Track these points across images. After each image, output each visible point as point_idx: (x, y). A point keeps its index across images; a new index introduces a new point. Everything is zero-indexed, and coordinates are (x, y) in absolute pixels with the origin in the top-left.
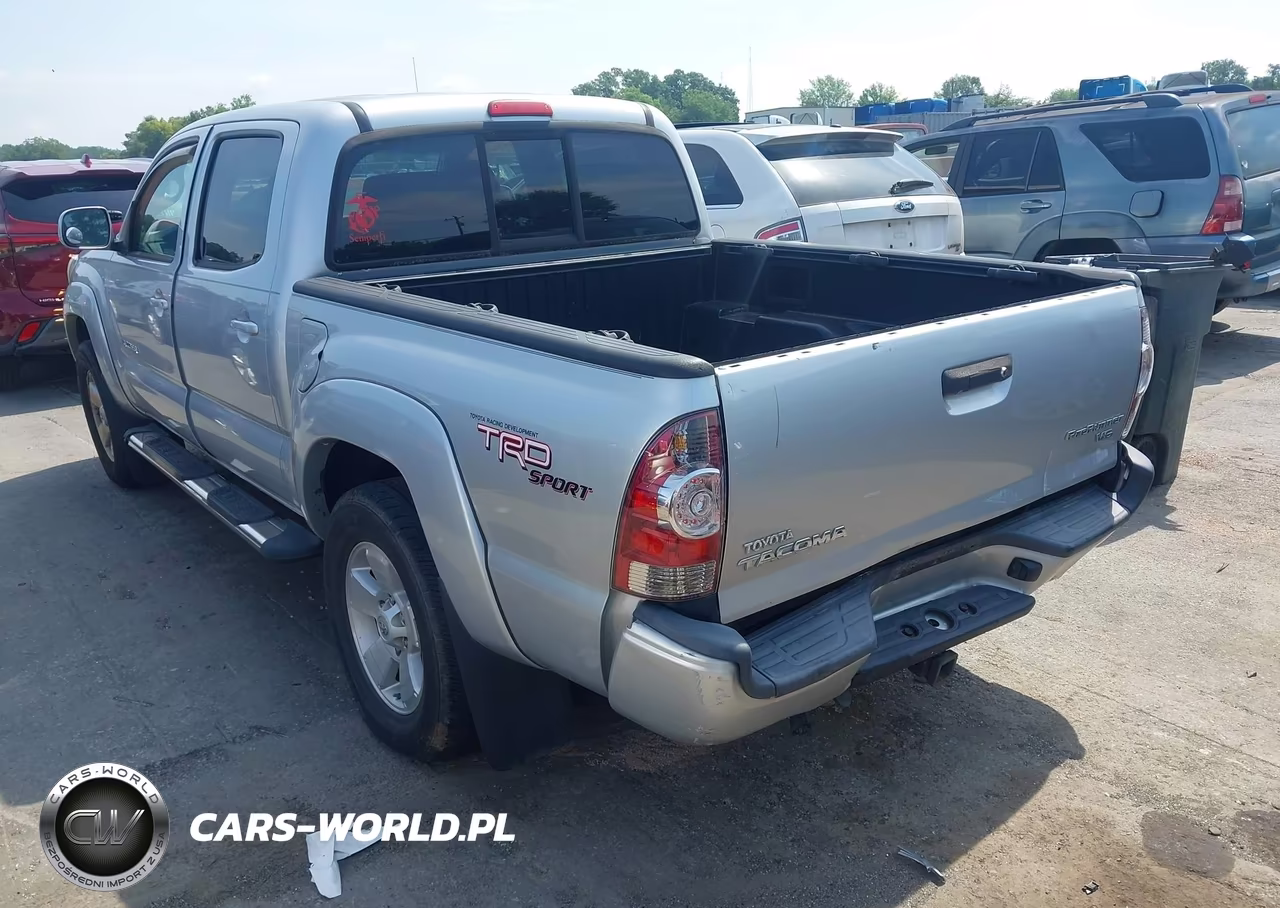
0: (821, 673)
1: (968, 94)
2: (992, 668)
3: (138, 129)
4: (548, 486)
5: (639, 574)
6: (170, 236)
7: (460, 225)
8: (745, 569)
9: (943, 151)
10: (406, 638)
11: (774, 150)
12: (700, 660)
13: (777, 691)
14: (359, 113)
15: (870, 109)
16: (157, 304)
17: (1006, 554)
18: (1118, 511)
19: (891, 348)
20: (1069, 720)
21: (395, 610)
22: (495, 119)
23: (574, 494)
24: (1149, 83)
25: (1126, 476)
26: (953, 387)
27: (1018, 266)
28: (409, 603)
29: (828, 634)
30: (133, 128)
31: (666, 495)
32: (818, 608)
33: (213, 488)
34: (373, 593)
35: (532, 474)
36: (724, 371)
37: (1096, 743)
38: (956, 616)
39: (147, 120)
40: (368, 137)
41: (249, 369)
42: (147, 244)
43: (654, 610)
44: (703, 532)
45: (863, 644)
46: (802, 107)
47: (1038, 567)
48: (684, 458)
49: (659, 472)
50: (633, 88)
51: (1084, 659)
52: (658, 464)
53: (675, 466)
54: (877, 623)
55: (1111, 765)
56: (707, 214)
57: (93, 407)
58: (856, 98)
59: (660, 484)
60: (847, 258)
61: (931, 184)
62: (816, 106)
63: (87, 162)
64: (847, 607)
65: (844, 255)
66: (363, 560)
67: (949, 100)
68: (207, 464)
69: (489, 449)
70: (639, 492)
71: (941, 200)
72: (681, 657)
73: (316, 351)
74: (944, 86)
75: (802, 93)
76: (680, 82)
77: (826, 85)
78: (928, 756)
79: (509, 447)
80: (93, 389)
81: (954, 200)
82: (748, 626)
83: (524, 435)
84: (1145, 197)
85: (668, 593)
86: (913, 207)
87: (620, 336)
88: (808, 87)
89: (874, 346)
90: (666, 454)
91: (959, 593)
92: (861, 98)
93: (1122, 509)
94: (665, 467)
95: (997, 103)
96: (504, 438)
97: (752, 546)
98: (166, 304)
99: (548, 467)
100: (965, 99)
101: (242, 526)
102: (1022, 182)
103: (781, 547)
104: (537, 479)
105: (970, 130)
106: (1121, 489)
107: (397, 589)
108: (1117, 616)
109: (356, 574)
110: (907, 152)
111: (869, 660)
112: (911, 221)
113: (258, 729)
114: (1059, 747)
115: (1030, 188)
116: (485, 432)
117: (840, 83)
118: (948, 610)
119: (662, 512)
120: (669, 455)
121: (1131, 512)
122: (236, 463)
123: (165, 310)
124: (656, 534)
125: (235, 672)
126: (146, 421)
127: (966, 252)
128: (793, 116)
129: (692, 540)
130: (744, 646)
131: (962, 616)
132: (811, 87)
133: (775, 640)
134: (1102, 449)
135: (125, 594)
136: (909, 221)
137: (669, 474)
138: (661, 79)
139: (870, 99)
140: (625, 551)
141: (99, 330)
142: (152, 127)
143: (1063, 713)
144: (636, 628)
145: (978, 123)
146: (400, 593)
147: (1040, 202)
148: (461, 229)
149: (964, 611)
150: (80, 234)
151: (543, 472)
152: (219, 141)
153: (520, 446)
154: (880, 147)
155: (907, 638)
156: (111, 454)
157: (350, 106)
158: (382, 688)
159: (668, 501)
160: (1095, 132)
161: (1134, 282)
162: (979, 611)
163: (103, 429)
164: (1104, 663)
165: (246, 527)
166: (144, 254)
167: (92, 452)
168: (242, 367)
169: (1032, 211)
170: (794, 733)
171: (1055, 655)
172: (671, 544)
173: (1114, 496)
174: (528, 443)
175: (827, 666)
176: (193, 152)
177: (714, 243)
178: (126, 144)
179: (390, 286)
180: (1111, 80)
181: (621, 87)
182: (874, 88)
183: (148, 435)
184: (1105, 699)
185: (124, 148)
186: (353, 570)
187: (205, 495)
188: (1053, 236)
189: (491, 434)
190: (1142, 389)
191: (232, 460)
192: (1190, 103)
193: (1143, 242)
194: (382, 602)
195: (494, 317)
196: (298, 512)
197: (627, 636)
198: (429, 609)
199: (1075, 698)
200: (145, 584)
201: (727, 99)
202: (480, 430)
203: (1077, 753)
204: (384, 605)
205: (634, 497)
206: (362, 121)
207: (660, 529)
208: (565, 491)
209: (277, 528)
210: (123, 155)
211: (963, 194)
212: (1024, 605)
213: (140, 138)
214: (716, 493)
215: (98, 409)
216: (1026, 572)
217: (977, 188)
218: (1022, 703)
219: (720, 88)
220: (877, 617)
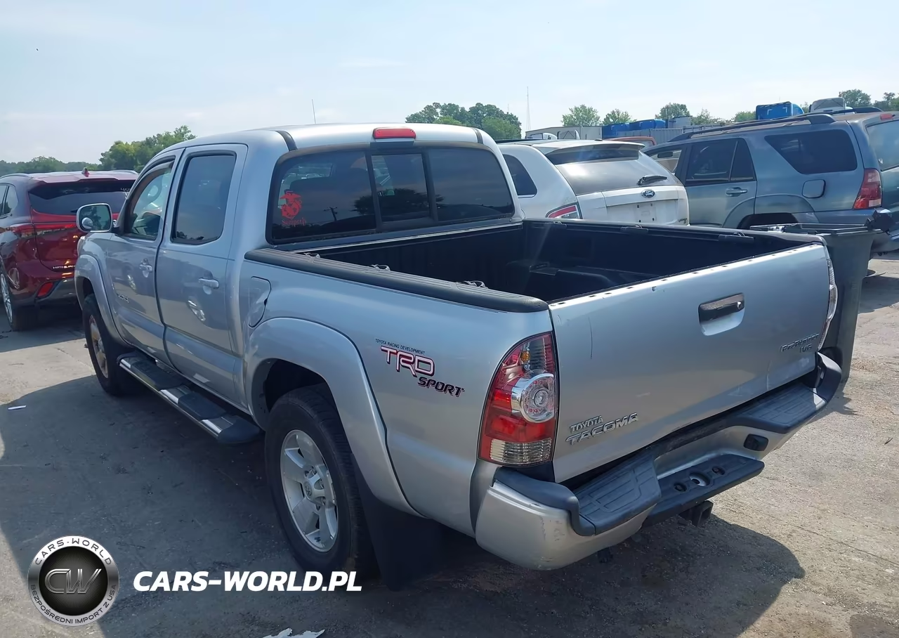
0: (625, 518)
1: (678, 116)
2: (732, 514)
3: (110, 150)
4: (432, 388)
5: (498, 448)
6: (153, 223)
7: (334, 214)
8: (571, 443)
9: (671, 155)
10: (324, 498)
11: (558, 157)
12: (542, 508)
13: (596, 530)
14: (289, 138)
15: (614, 126)
16: (144, 269)
17: (740, 432)
18: (818, 401)
19: (664, 289)
20: (792, 550)
21: (316, 477)
22: (378, 141)
23: (450, 393)
24: (804, 106)
25: (822, 376)
26: (706, 316)
27: (740, 233)
28: (328, 472)
29: (628, 490)
30: (107, 149)
31: (517, 393)
32: (619, 472)
33: (181, 395)
34: (301, 466)
35: (420, 380)
36: (555, 307)
37: (812, 566)
38: (711, 476)
39: (117, 143)
40: (294, 153)
41: (201, 311)
42: (135, 228)
43: (509, 474)
44: (543, 418)
45: (653, 496)
46: (565, 127)
47: (766, 440)
48: (527, 367)
49: (511, 377)
50: (448, 116)
51: (797, 507)
52: (510, 372)
53: (522, 372)
54: (659, 480)
55: (824, 582)
56: (518, 201)
57: (93, 341)
58: (602, 119)
59: (513, 384)
60: (619, 230)
61: (666, 178)
62: (574, 126)
63: (86, 173)
64: (639, 471)
65: (617, 228)
66: (294, 442)
67: (667, 120)
68: (176, 378)
69: (389, 363)
70: (498, 390)
71: (672, 189)
72: (530, 507)
73: (262, 300)
74: (662, 111)
75: (564, 117)
76: (480, 112)
77: (581, 111)
78: (693, 577)
79: (403, 361)
80: (94, 328)
81: (682, 188)
82: (574, 484)
83: (414, 353)
84: (812, 185)
85: (517, 461)
86: (654, 193)
87: (478, 285)
88: (569, 113)
89: (653, 289)
90: (516, 364)
91: (712, 460)
92: (605, 119)
93: (821, 399)
94: (516, 373)
95: (700, 123)
96: (400, 355)
97: (575, 428)
98: (151, 268)
99: (432, 375)
100: (677, 119)
101: (204, 421)
102: (726, 176)
103: (593, 428)
104: (423, 383)
105: (688, 141)
106: (818, 387)
107: (318, 464)
108: (817, 476)
109: (288, 452)
110: (647, 157)
111: (654, 509)
112: (653, 203)
113: (220, 564)
114: (786, 569)
115: (733, 179)
116: (387, 351)
117: (590, 110)
118: (705, 472)
119: (514, 404)
120: (519, 365)
121: (827, 401)
122: (197, 376)
123: (151, 272)
124: (510, 419)
125: (200, 524)
126: (132, 349)
127: (691, 224)
128: (561, 134)
129: (535, 423)
130: (574, 498)
131: (715, 476)
132: (570, 113)
133: (591, 495)
134: (805, 358)
135: (120, 470)
136: (651, 204)
137: (519, 378)
138: (467, 110)
139: (611, 120)
140: (488, 432)
141: (101, 288)
142: (120, 149)
143: (786, 545)
144: (497, 487)
145: (695, 136)
146: (320, 465)
147: (740, 189)
148: (334, 216)
149: (716, 472)
150: (91, 222)
151: (429, 378)
152: (190, 158)
153: (412, 361)
154: (630, 153)
155: (679, 493)
156: (105, 373)
157: (282, 133)
158: (306, 534)
159: (518, 396)
160: (775, 141)
161: (821, 242)
162: (727, 472)
163: (101, 356)
164: (811, 509)
165: (206, 421)
166: (136, 235)
167: (91, 371)
168: (196, 309)
169: (734, 195)
170: (601, 562)
171: (776, 504)
172: (521, 427)
173: (815, 390)
174: (417, 358)
175: (630, 513)
176: (171, 166)
177: (524, 222)
178: (101, 160)
179: (313, 254)
180: (778, 105)
181: (440, 115)
182: (613, 112)
183: (132, 359)
184: (815, 535)
185: (101, 163)
186: (286, 450)
187: (176, 400)
188: (749, 212)
189: (391, 352)
190: (831, 316)
191: (194, 374)
192: (839, 120)
193: (813, 215)
194: (307, 472)
195: (387, 273)
196: (245, 411)
197: (490, 492)
198: (343, 476)
199: (794, 534)
200: (133, 463)
201: (513, 122)
202: (382, 350)
203: (800, 573)
204: (308, 475)
205: (494, 394)
206: (290, 143)
207: (513, 416)
208: (445, 391)
209: (229, 423)
210: (100, 168)
211: (686, 185)
212: (757, 468)
213: (111, 156)
214: (552, 391)
215: (97, 342)
216: (757, 444)
217: (694, 180)
218: (756, 538)
219: (507, 115)
220: (659, 477)
